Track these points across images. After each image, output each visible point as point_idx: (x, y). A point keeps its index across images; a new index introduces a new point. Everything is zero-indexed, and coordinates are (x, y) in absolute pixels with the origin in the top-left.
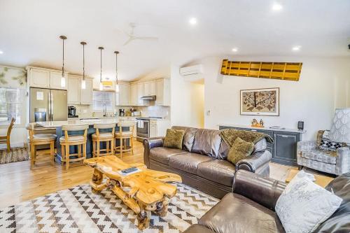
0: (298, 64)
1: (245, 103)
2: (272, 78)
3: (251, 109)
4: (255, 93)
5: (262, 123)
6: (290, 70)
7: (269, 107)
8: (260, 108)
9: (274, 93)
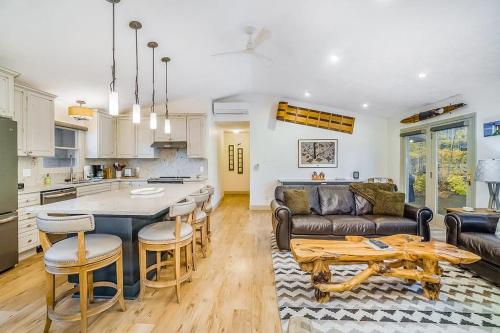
0: (352, 118)
1: (304, 155)
2: (331, 129)
3: (310, 161)
4: (315, 143)
5: (322, 175)
6: (346, 124)
7: (328, 159)
8: (319, 160)
9: (332, 144)
